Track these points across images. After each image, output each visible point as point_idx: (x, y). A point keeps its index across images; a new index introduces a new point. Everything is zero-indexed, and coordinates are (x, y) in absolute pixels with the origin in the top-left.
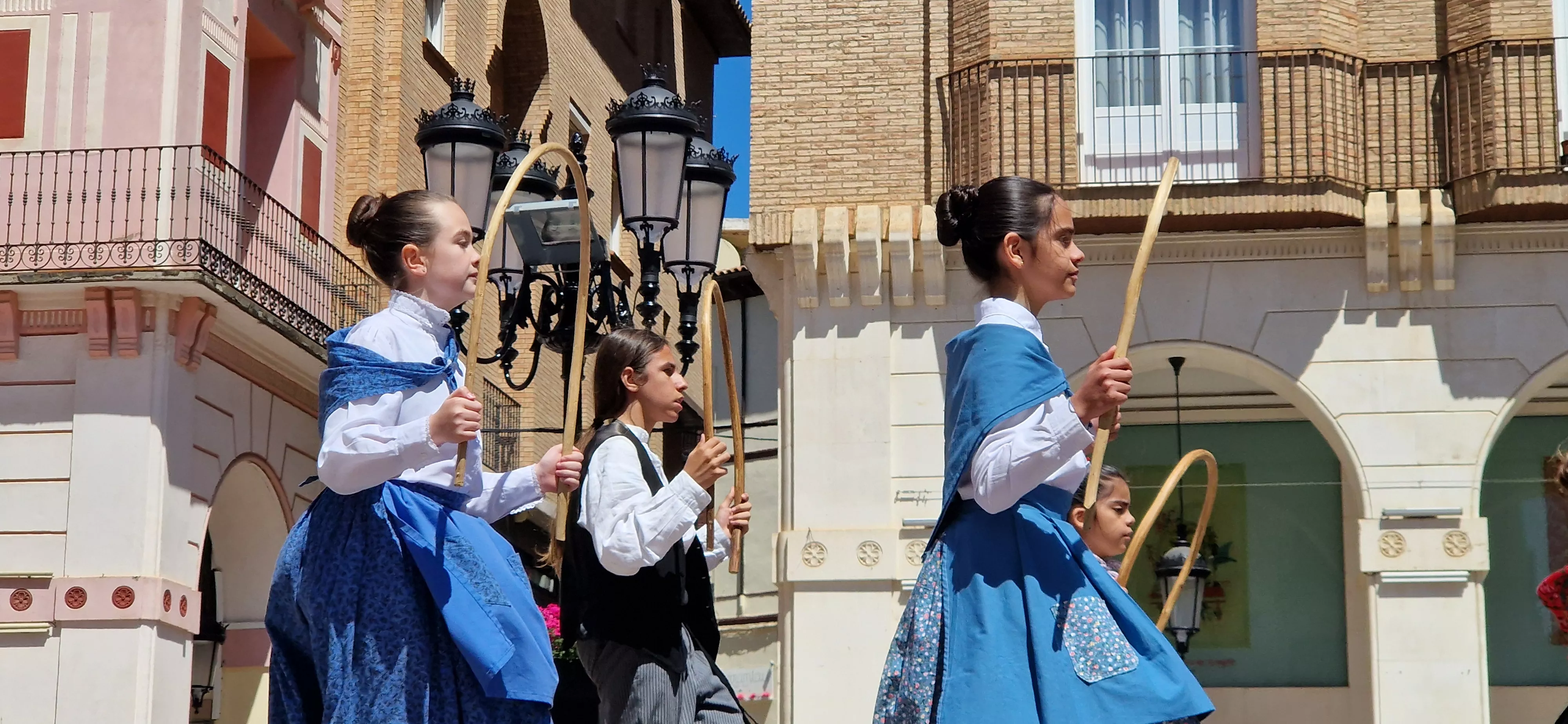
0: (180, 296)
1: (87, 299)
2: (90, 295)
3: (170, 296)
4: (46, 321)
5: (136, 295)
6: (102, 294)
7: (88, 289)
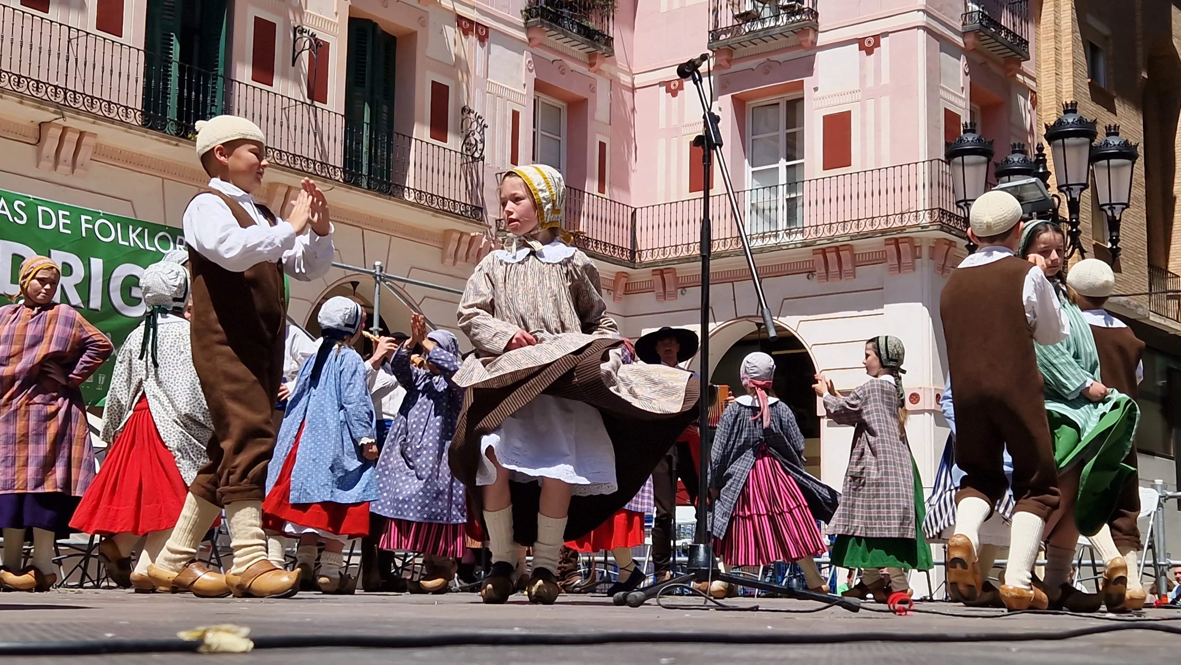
0: (935, 239)
1: (886, 245)
2: (887, 242)
3: (929, 239)
4: (867, 258)
5: (910, 240)
6: (893, 241)
7: (886, 240)
